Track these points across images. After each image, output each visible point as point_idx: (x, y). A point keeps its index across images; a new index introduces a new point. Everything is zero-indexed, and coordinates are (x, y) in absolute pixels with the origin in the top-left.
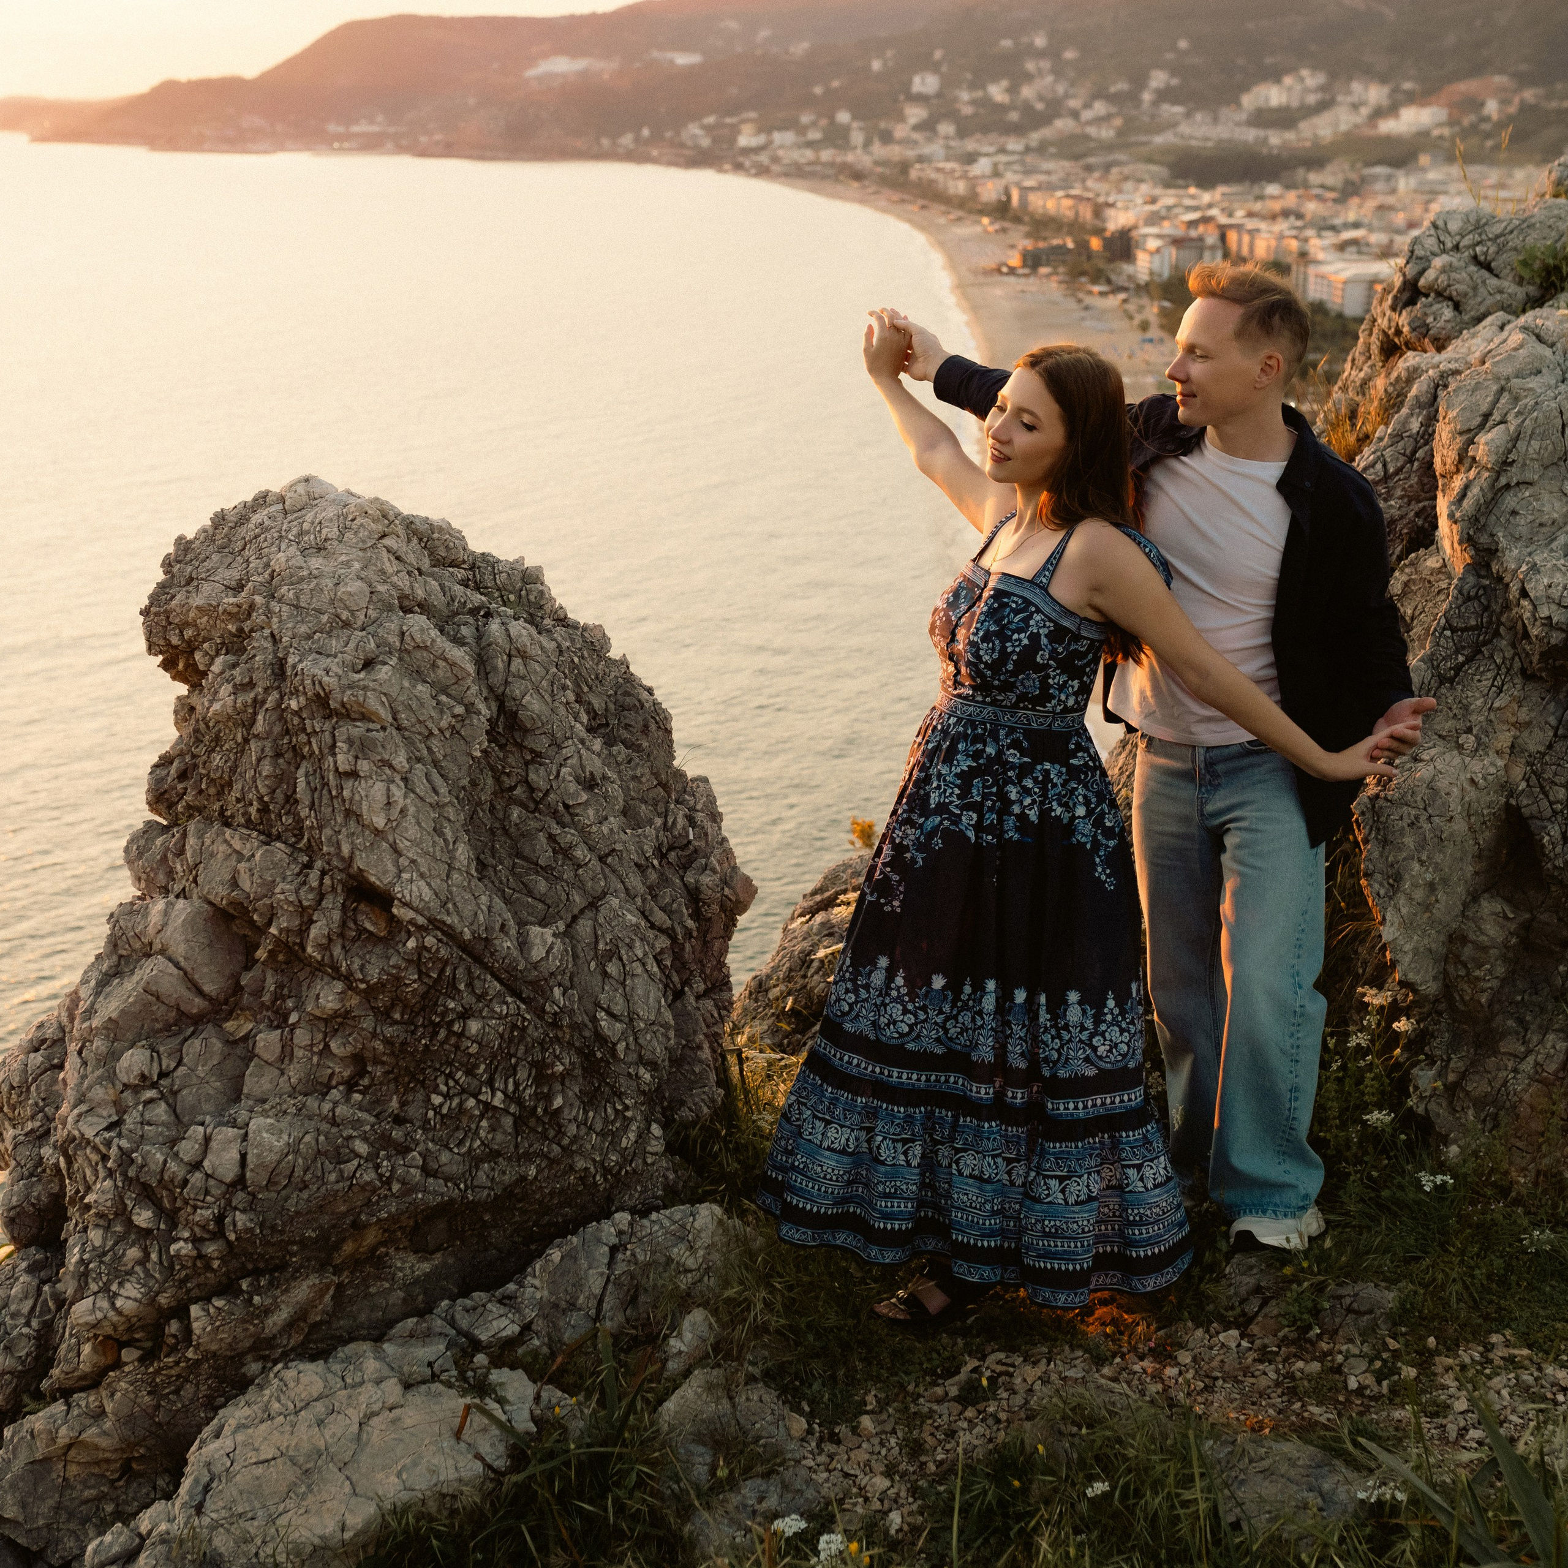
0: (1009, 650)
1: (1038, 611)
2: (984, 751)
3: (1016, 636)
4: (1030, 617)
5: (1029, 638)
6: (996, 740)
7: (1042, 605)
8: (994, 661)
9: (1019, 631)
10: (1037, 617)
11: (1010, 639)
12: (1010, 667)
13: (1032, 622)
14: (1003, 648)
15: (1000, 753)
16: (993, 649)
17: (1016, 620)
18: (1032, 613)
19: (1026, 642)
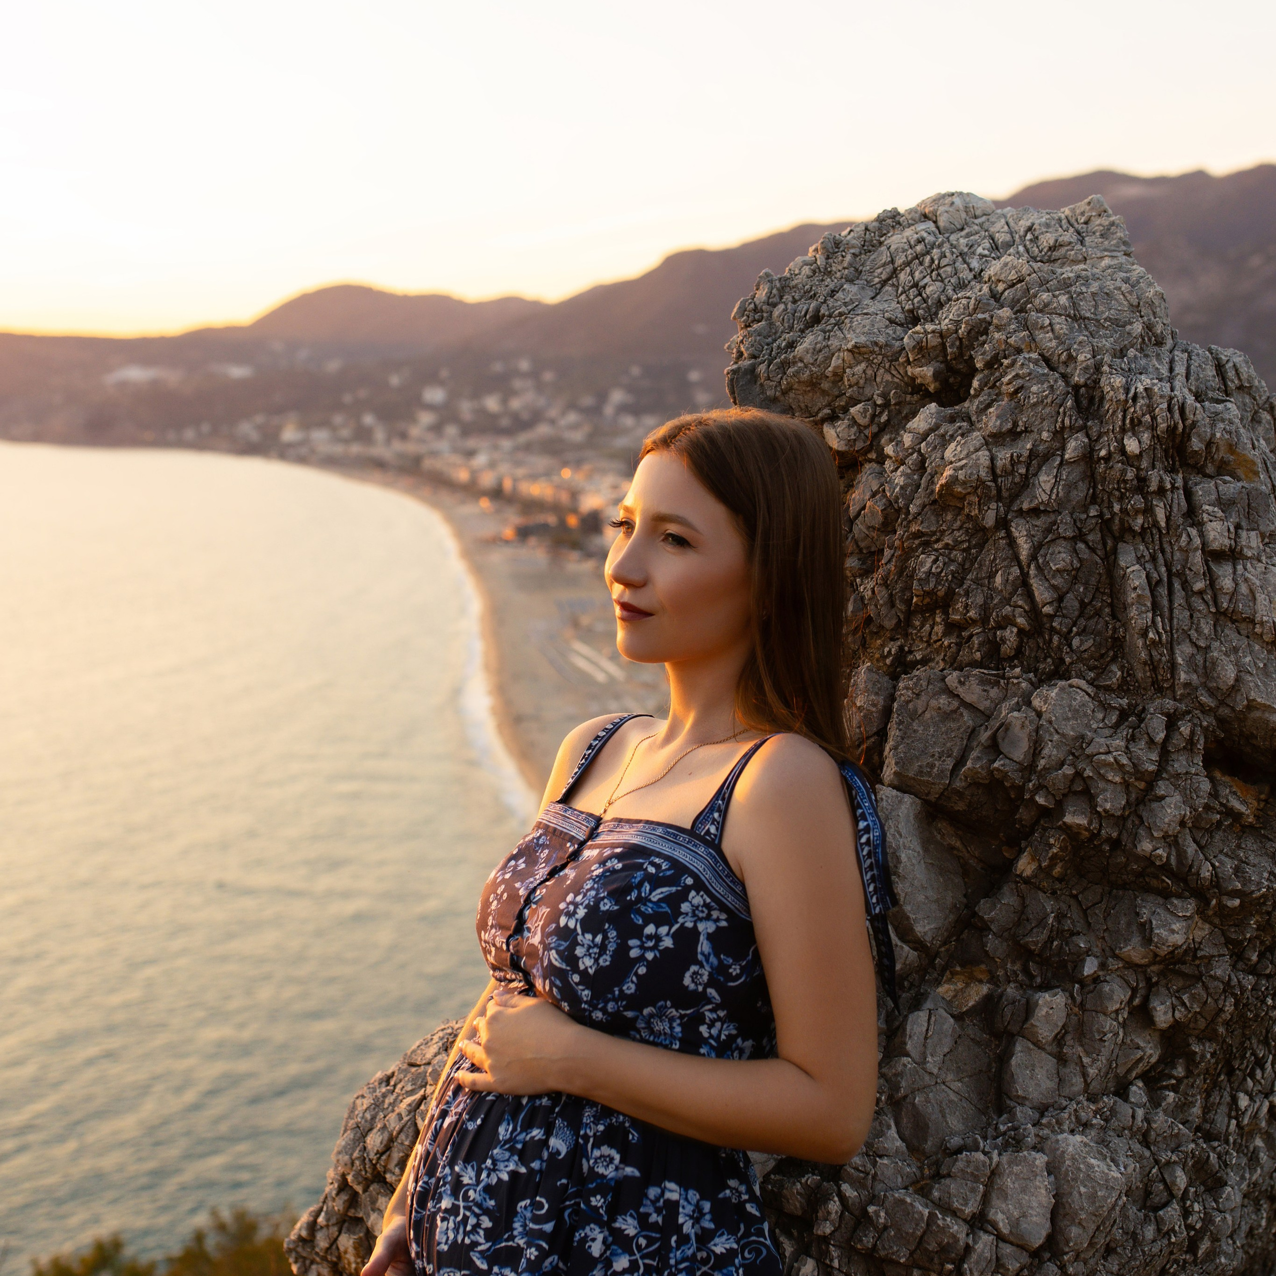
0: (634, 953)
1: (699, 886)
2: (544, 1143)
3: (650, 929)
4: (683, 896)
5: (675, 936)
6: (575, 1125)
7: (707, 876)
8: (600, 970)
9: (659, 919)
10: (696, 899)
11: (637, 932)
12: (630, 988)
13: (685, 907)
14: (623, 949)
15: (577, 1152)
16: (603, 948)
17: (656, 896)
18: (687, 889)
19: (668, 943)
